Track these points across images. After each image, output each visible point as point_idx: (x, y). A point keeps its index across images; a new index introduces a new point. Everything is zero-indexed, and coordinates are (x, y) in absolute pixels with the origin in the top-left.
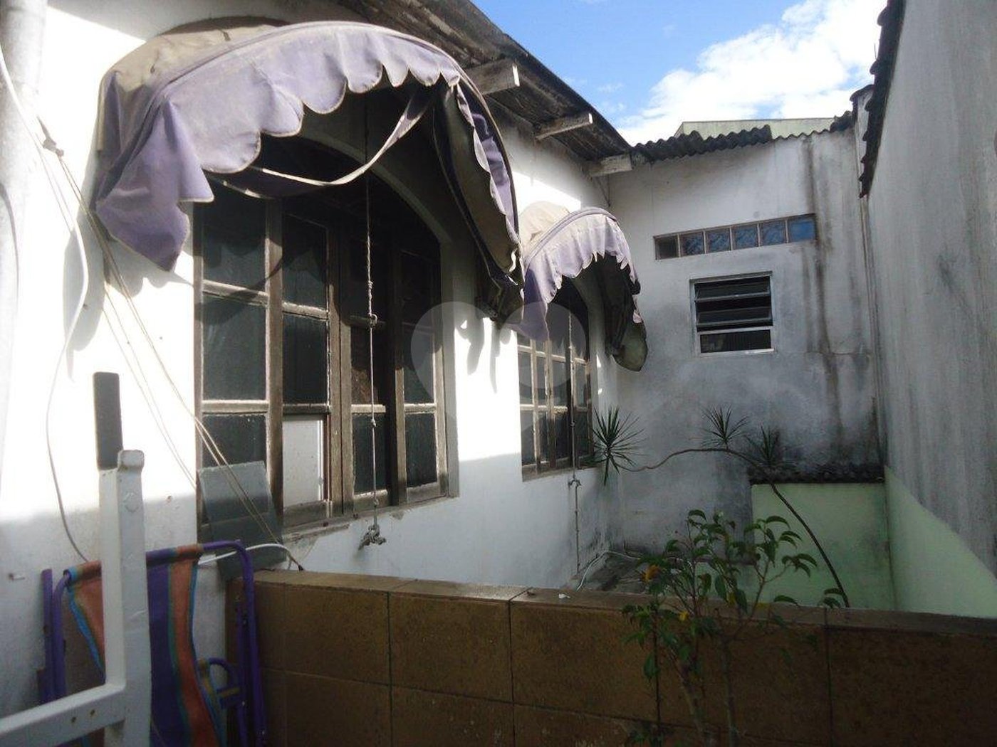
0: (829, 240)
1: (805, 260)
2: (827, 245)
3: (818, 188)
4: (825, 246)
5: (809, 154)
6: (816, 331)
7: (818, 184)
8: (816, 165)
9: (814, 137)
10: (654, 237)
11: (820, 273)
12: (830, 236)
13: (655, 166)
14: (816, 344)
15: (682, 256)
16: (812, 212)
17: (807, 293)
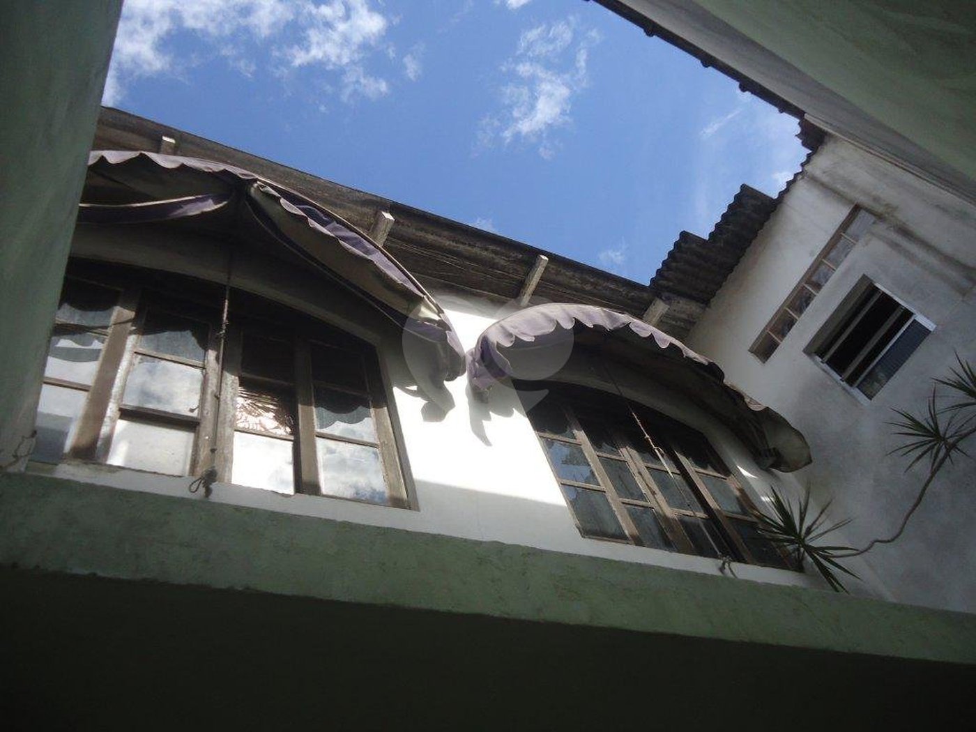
0: (887, 205)
1: (881, 238)
2: (889, 210)
3: (842, 189)
4: (888, 214)
5: (814, 180)
6: (954, 274)
7: (839, 187)
8: (825, 179)
9: (807, 168)
10: (751, 351)
11: (905, 232)
12: (885, 203)
13: (712, 304)
14: (965, 283)
15: (781, 341)
16: (852, 206)
17: (910, 257)
